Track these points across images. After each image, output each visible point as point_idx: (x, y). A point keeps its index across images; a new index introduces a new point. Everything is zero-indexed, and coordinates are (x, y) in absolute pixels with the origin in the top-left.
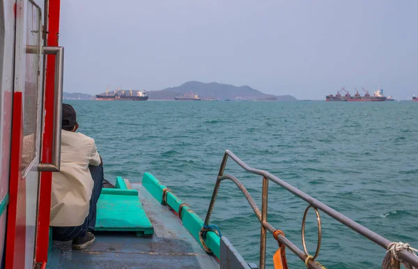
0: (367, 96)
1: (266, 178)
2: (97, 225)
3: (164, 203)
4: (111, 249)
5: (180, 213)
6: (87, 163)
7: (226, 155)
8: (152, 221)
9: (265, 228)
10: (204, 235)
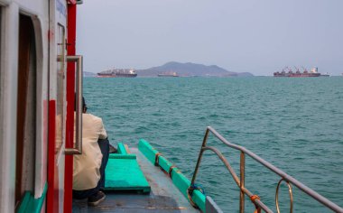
0: (305, 72)
1: (243, 152)
2: (106, 186)
3: (157, 165)
4: (118, 205)
5: (170, 173)
6: (98, 138)
7: (208, 130)
8: (148, 180)
9: (243, 192)
10: (191, 192)
